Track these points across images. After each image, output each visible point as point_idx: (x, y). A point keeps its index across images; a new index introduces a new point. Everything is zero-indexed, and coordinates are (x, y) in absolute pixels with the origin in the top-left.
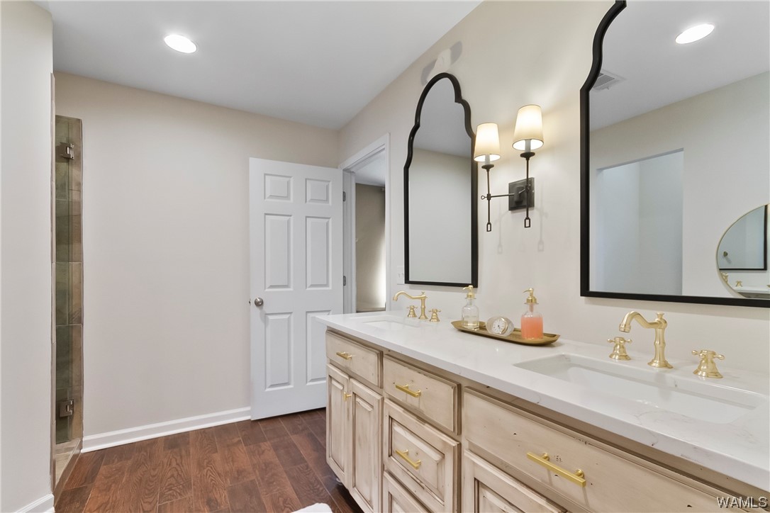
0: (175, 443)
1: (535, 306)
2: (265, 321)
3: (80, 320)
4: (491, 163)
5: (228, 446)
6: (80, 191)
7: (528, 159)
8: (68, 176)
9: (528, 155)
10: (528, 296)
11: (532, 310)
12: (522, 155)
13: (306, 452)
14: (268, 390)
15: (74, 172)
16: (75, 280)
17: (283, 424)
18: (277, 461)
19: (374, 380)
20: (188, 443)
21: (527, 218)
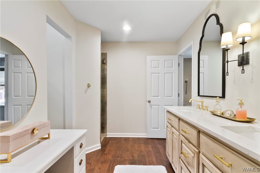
0: (127, 139)
1: (243, 106)
2: (151, 107)
3: (106, 104)
4: (229, 48)
5: (139, 143)
6: (106, 71)
7: (243, 45)
8: (104, 68)
9: (243, 43)
10: (239, 101)
11: (241, 107)
12: (240, 44)
13: (161, 150)
14: (152, 129)
15: (105, 66)
16: (105, 93)
17: (156, 141)
18: (152, 151)
19: (177, 128)
20: (129, 140)
21: (243, 69)
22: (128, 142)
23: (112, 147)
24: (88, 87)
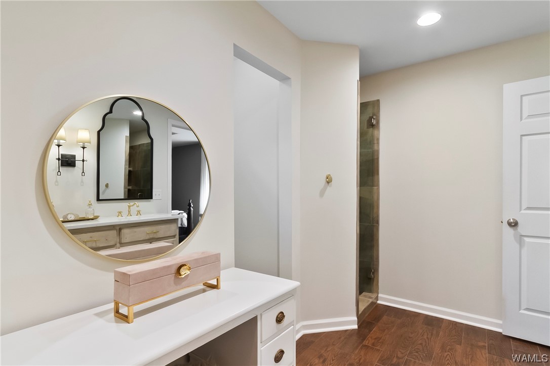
0: (432, 322)
2: (520, 242)
3: (378, 222)
14: (522, 311)
15: (376, 132)
22: (435, 332)
23: (386, 331)
24: (328, 182)
